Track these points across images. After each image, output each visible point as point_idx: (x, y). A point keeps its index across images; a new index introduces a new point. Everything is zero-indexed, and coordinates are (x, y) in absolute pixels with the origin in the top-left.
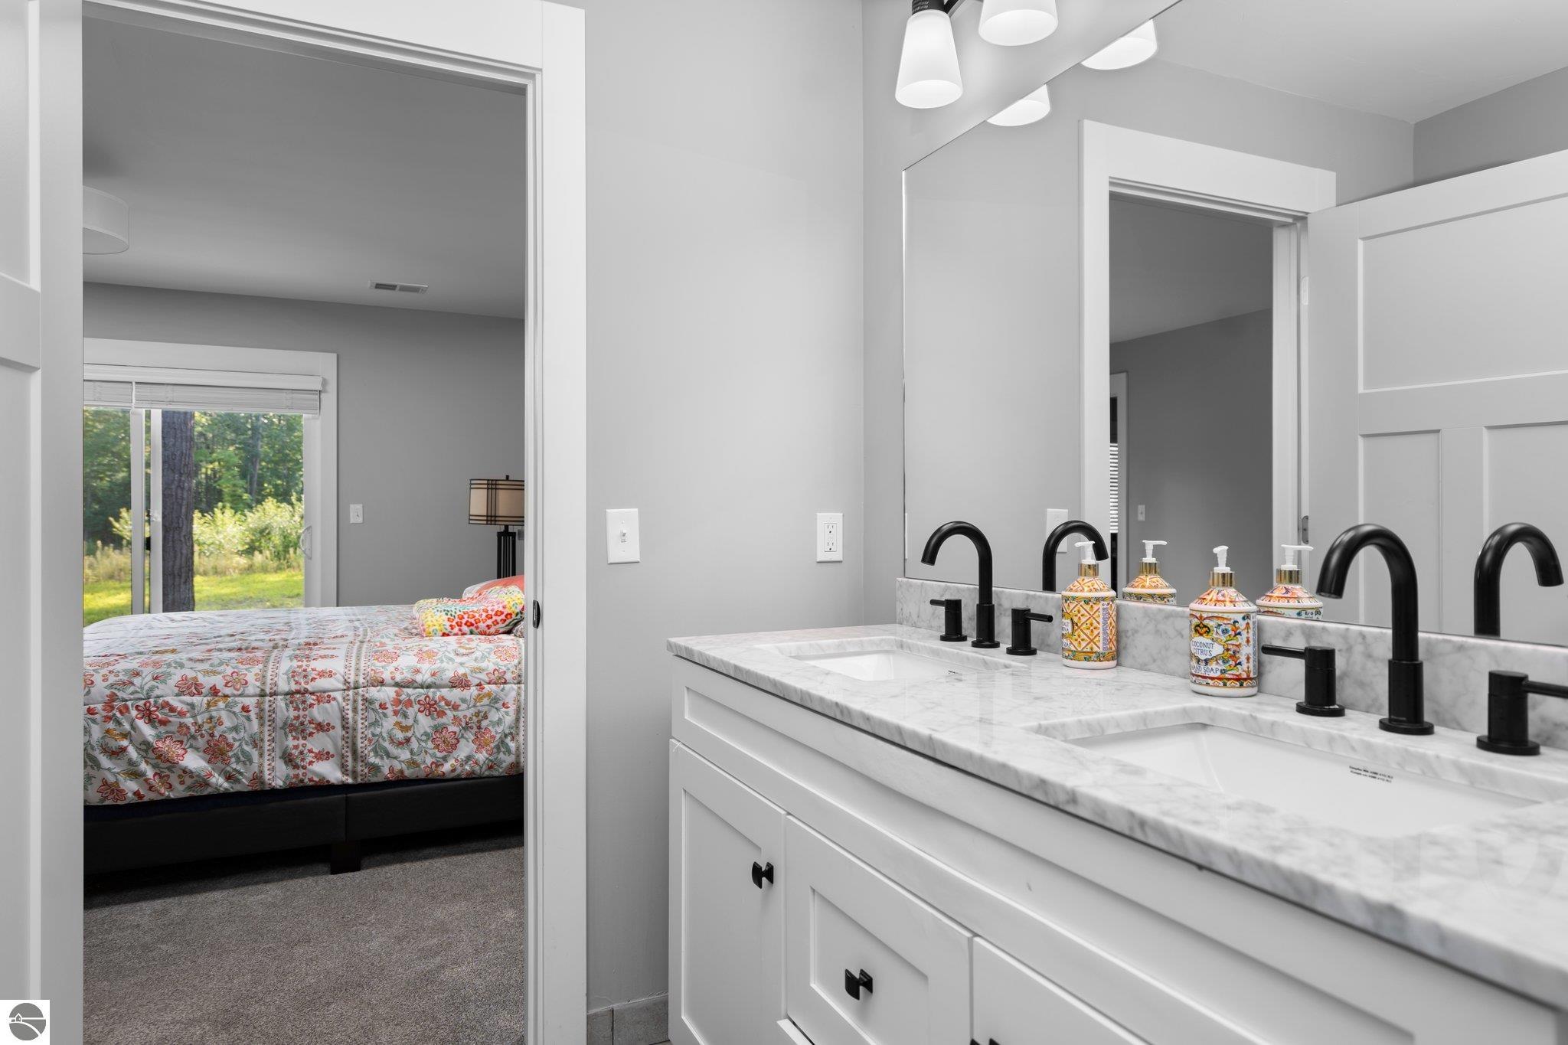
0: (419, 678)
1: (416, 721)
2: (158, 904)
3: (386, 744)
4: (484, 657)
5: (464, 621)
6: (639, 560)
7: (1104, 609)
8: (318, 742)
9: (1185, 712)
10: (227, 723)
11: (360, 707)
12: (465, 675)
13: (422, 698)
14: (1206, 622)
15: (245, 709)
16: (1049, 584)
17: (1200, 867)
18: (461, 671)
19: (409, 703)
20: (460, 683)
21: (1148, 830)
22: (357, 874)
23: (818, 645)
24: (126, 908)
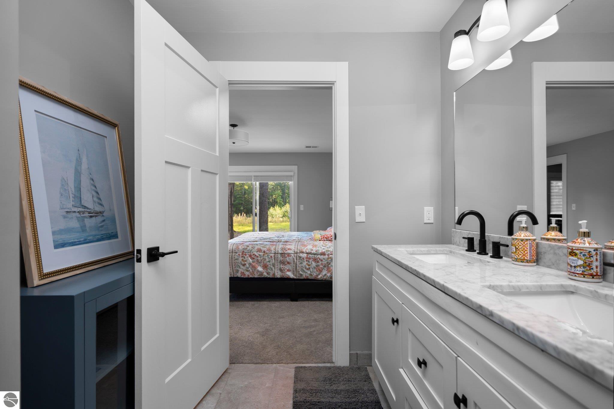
0: (312, 252)
1: (312, 263)
2: (253, 303)
3: (304, 269)
4: (329, 247)
5: (325, 237)
6: (365, 221)
7: (530, 244)
8: (287, 267)
10: (267, 260)
11: (298, 258)
12: (324, 252)
13: (313, 257)
14: (575, 251)
15: (271, 257)
16: (511, 232)
17: (543, 351)
18: (323, 251)
19: (310, 258)
20: (323, 254)
21: (520, 331)
22: (297, 302)
23: (420, 250)
24: (246, 302)
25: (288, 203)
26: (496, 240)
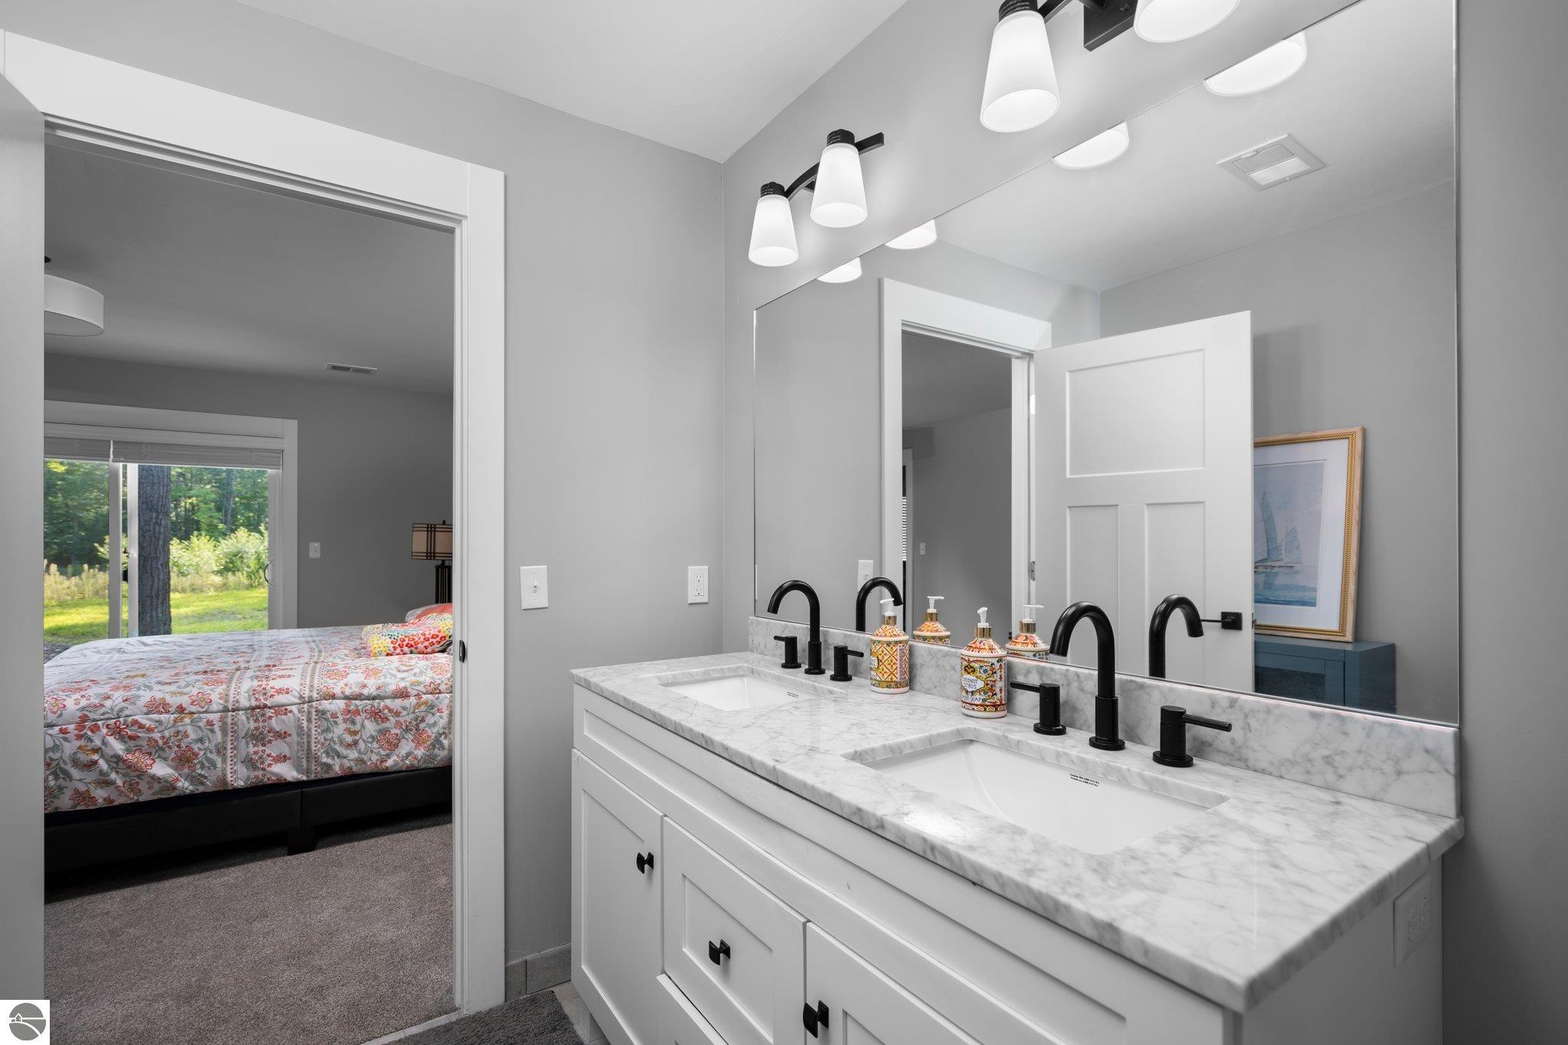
0: (365, 692)
1: (363, 726)
2: (127, 892)
3: (337, 747)
4: (421, 673)
5: (405, 643)
6: (547, 606)
7: (900, 650)
8: (276, 748)
9: (958, 732)
10: (193, 736)
11: (314, 717)
12: (406, 688)
13: (369, 708)
14: (972, 664)
15: (210, 723)
16: (861, 626)
17: (974, 884)
18: (402, 684)
19: (357, 712)
20: (403, 694)
21: (937, 853)
22: (311, 853)
23: (688, 673)
24: (96, 898)
25: (242, 525)
26: (841, 644)
